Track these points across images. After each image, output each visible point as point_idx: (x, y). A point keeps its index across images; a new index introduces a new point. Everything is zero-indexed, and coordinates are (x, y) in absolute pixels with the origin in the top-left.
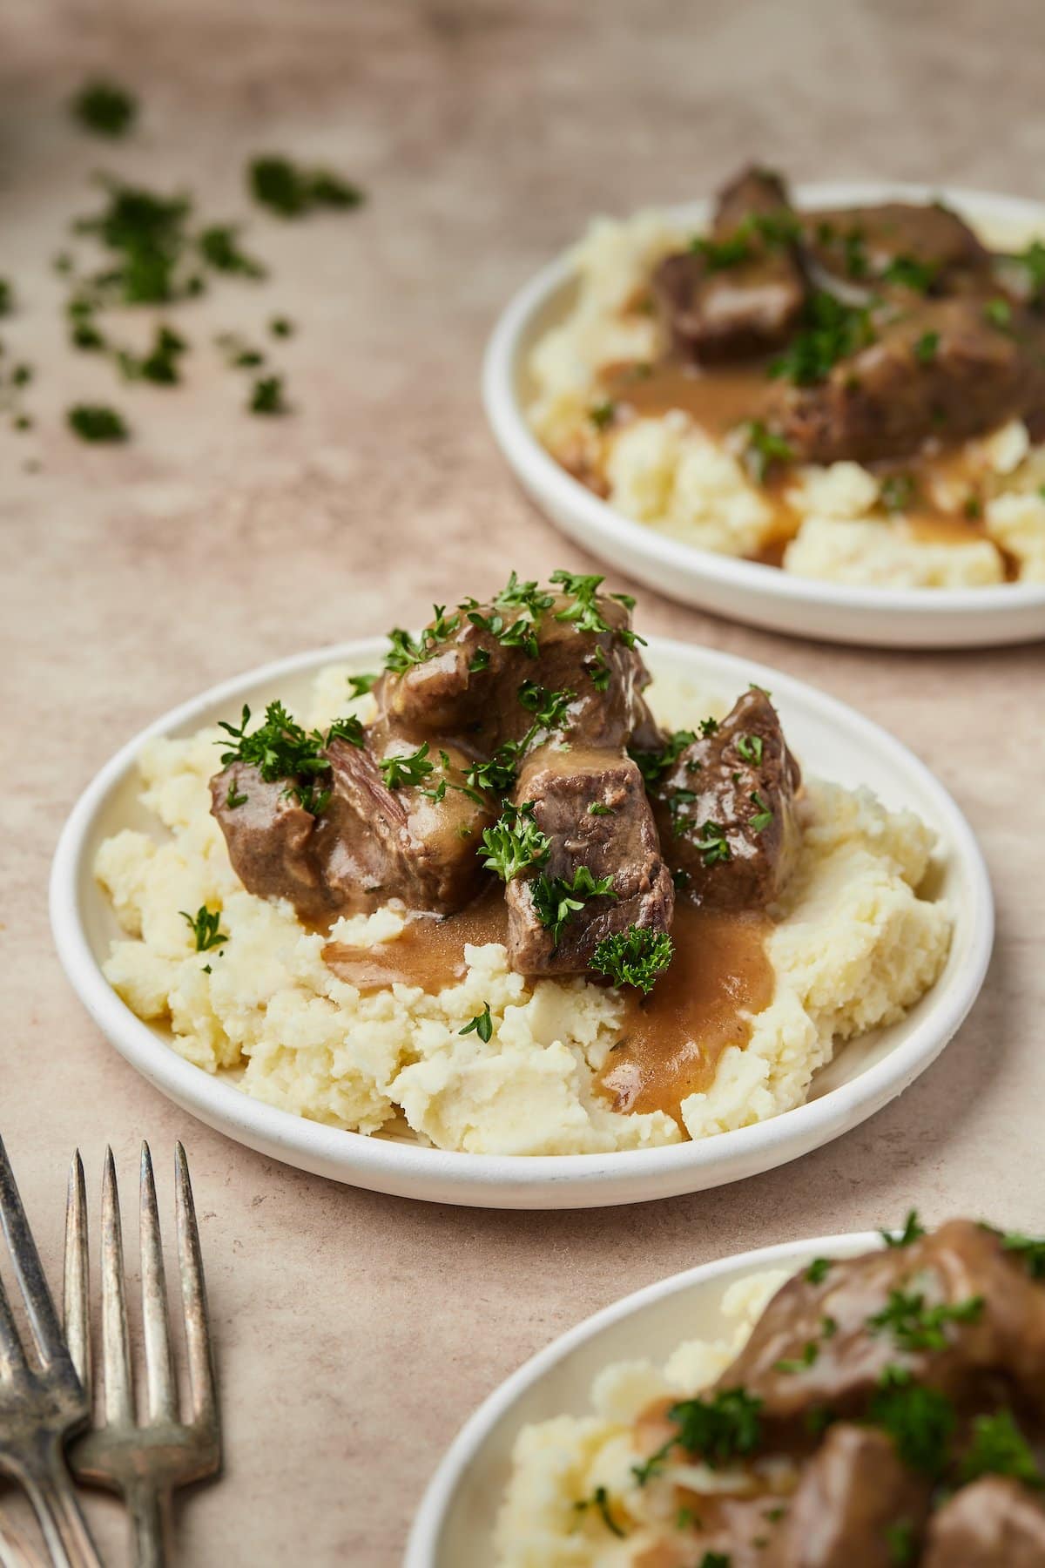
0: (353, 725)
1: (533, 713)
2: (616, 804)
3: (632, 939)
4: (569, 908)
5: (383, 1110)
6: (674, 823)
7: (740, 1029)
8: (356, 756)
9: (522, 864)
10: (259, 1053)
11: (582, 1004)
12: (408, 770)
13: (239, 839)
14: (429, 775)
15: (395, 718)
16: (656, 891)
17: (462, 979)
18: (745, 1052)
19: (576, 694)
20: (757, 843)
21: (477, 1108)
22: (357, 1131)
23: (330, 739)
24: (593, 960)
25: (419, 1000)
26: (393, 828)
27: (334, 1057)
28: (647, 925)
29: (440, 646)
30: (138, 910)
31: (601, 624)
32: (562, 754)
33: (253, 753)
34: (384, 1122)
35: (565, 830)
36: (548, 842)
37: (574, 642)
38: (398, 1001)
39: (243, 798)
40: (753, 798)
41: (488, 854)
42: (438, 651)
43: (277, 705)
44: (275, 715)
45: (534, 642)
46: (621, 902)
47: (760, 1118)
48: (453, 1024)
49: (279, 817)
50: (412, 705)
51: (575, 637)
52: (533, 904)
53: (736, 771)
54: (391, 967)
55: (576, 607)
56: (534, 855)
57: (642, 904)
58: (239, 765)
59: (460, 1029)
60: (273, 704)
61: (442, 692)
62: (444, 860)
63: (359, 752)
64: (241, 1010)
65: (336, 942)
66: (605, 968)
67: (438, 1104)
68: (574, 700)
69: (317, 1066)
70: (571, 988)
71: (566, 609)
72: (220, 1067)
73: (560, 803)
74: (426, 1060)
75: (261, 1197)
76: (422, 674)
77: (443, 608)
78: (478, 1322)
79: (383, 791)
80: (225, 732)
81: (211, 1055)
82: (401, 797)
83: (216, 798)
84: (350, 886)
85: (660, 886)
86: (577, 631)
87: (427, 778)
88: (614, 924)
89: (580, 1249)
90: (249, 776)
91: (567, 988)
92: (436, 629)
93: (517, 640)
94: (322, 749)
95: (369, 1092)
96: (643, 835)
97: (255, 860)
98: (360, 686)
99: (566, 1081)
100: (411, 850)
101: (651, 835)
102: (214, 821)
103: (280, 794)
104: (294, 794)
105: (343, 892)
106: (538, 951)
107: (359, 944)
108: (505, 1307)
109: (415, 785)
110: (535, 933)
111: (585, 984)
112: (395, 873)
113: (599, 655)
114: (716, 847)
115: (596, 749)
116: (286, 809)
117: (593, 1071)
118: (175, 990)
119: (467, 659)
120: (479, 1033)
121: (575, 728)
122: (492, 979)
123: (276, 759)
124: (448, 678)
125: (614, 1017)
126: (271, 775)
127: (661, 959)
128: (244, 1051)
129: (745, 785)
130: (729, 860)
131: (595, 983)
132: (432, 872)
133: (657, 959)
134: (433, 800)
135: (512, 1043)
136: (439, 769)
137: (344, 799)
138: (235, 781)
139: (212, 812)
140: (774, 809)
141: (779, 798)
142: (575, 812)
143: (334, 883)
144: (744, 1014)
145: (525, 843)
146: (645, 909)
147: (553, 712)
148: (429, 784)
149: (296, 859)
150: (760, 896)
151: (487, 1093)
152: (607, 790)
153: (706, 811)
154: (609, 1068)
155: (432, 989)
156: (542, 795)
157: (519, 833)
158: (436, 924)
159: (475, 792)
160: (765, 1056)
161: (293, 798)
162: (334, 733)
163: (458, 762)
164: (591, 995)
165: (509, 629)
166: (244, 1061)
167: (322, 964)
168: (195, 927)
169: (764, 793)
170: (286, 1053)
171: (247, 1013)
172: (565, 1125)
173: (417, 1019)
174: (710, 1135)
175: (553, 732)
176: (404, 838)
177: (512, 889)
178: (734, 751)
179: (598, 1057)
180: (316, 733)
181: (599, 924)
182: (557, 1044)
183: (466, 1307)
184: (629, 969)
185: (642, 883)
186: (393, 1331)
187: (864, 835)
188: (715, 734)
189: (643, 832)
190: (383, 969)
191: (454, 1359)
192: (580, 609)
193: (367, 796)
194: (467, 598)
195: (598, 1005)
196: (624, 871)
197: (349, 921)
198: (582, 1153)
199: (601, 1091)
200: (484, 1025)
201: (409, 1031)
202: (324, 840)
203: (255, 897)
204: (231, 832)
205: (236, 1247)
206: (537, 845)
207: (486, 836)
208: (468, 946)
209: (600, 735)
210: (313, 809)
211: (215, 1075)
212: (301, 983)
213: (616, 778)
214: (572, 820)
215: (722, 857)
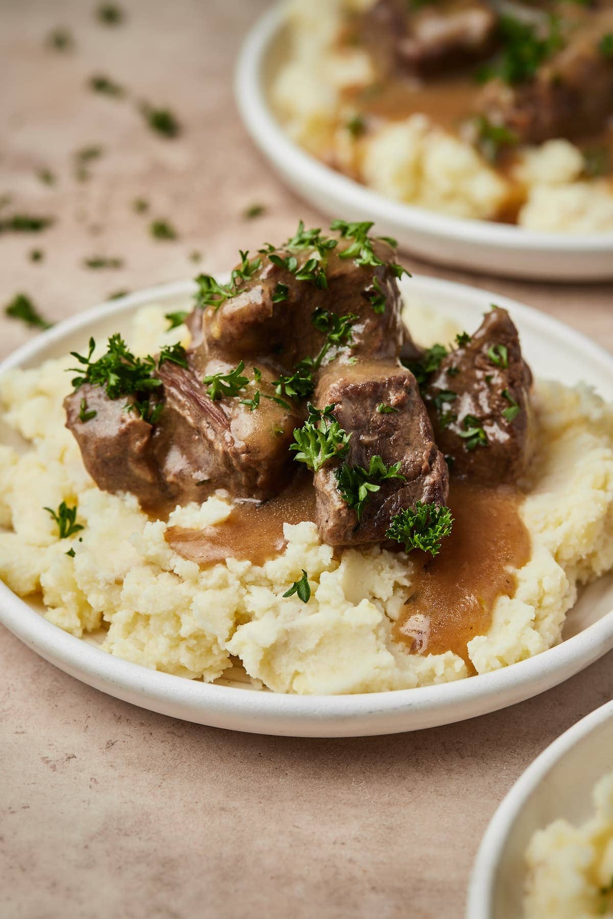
0: (178, 350)
1: (325, 334)
2: (399, 404)
3: (420, 514)
4: (368, 491)
5: (222, 661)
6: (439, 418)
7: (508, 582)
8: (183, 375)
9: (328, 456)
10: (117, 620)
11: (380, 568)
12: (228, 385)
13: (91, 447)
14: (245, 388)
15: (214, 343)
16: (435, 473)
17: (282, 552)
18: (514, 600)
19: (358, 317)
20: (509, 430)
21: (302, 657)
22: (201, 679)
23: (161, 363)
24: (389, 531)
25: (249, 571)
26: (218, 432)
27: (182, 620)
28: (430, 501)
29: (247, 283)
30: (8, 507)
31: (377, 260)
32: (350, 367)
33: (99, 375)
34: (223, 671)
35: (359, 427)
36: (349, 437)
37: (355, 275)
38: (231, 572)
39: (92, 413)
40: (504, 395)
41: (299, 449)
42: (246, 287)
43: (118, 337)
44: (116, 345)
45: (324, 276)
46: (408, 483)
47: (532, 653)
48: (277, 588)
49: (123, 426)
50: (228, 331)
51: (356, 271)
52: (338, 488)
53: (488, 374)
54: (222, 545)
55: (354, 247)
56: (339, 448)
57: (425, 483)
58: (87, 387)
59: (284, 593)
60: (114, 336)
61: (252, 319)
62: (261, 456)
63: (184, 371)
64: (101, 586)
65: (175, 526)
66: (399, 538)
67: (271, 655)
68: (357, 322)
69: (168, 629)
70: (370, 555)
71: (346, 249)
72: (85, 632)
73: (354, 404)
74: (257, 619)
75: (113, 742)
76: (234, 307)
77: (247, 252)
78: (291, 846)
79: (208, 401)
80: (76, 360)
81: (78, 623)
82: (223, 406)
83: (69, 414)
84: (183, 480)
85: (438, 469)
86: (357, 265)
87: (243, 390)
88: (403, 501)
89: (374, 782)
90: (96, 396)
91: (366, 554)
92: (242, 270)
93: (309, 275)
94: (155, 371)
95: (211, 647)
96: (421, 428)
97: (105, 463)
98: (175, 320)
99: (375, 632)
100: (235, 449)
101: (428, 428)
102: (69, 433)
103: (123, 408)
104: (134, 408)
105: (178, 485)
106: (345, 526)
107: (195, 527)
108: (314, 833)
109: (234, 396)
110: (342, 512)
111: (380, 550)
112: (221, 468)
113: (376, 285)
114: (476, 435)
115: (377, 360)
116: (129, 421)
117: (392, 621)
118: (45, 571)
119: (270, 292)
120: (300, 595)
121: (360, 344)
122: (308, 549)
123: (118, 380)
124: (256, 308)
125: (405, 577)
126: (114, 394)
127: (444, 528)
128: (106, 619)
129: (497, 385)
130: (487, 445)
131: (389, 550)
132: (252, 466)
133: (441, 528)
134: (249, 407)
135: (328, 602)
136: (253, 383)
137: (175, 410)
138: (85, 400)
139: (68, 426)
140: (520, 403)
141: (522, 394)
142: (366, 412)
143: (170, 478)
144: (510, 569)
145: (329, 439)
146: (427, 488)
147: (341, 333)
148: (245, 395)
149: (138, 461)
150: (513, 472)
151: (310, 644)
152: (390, 393)
153: (467, 408)
154: (404, 618)
155: (258, 561)
156: (339, 400)
157: (324, 431)
158: (256, 508)
159: (284, 400)
160: (530, 602)
161: (134, 412)
162: (164, 357)
163: (267, 376)
164: (386, 559)
165: (302, 267)
166: (104, 627)
167: (167, 545)
168: (58, 520)
169: (512, 391)
170: (141, 619)
171: (106, 587)
172: (375, 668)
173: (247, 586)
174: (493, 669)
175: (341, 349)
176: (228, 439)
177: (320, 477)
178: (485, 357)
179: (395, 609)
180: (149, 358)
181: (392, 501)
182: (365, 602)
183: (281, 833)
184: (419, 537)
185: (423, 467)
186: (221, 854)
187: (586, 421)
188: (469, 345)
189: (422, 425)
190: (216, 547)
191: (272, 878)
192: (358, 248)
193: (194, 407)
194: (266, 244)
195: (392, 567)
196: (408, 457)
197: (184, 508)
198: (391, 689)
199: (399, 638)
200: (303, 588)
201: (241, 597)
202: (160, 444)
203: (105, 492)
204: (84, 441)
205: (92, 783)
206: (340, 440)
207: (296, 434)
208: (285, 525)
209: (379, 350)
210: (150, 419)
211: (82, 638)
212: (150, 561)
213: (397, 382)
214: (364, 419)
215: (481, 443)
